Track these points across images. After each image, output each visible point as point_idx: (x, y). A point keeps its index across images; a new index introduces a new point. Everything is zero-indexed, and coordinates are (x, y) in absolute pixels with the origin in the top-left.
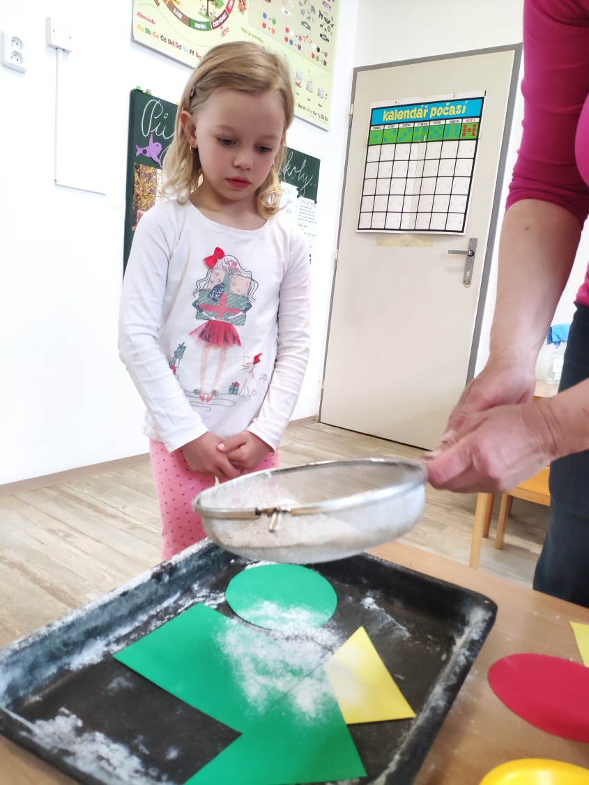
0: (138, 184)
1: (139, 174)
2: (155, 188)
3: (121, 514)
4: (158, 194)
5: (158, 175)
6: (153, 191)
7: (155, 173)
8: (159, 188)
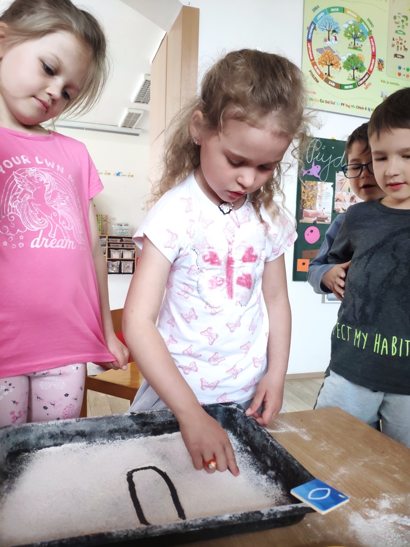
0: (304, 193)
1: (305, 187)
2: (316, 194)
4: (318, 197)
6: (314, 196)
7: (316, 185)
8: (319, 194)
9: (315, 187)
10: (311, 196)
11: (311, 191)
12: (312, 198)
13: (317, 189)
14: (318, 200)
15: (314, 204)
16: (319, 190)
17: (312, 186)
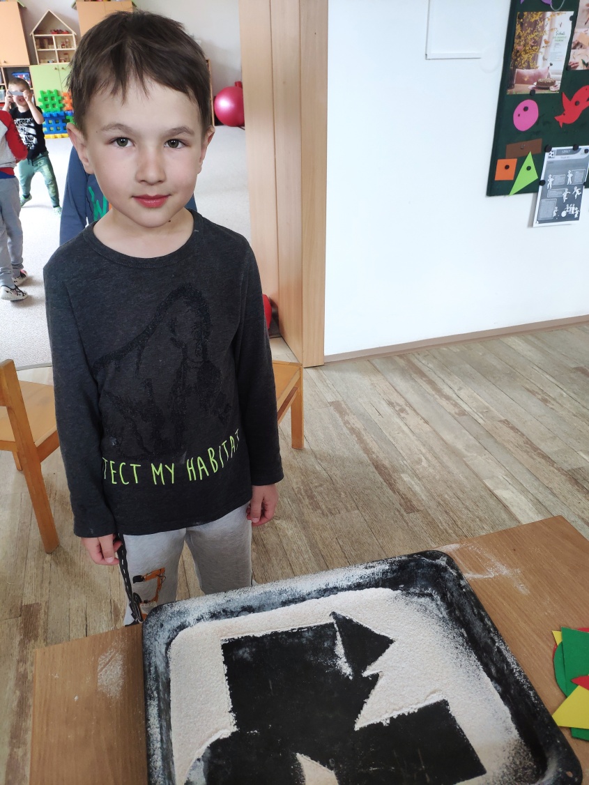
0: (520, 37)
1: (522, 25)
2: (541, 37)
3: (454, 396)
4: (543, 44)
5: (547, 20)
6: (537, 43)
7: (543, 19)
8: (545, 37)
9: (541, 24)
10: (531, 43)
11: (532, 32)
12: (532, 46)
13: (543, 28)
14: (542, 50)
15: (535, 58)
16: (547, 28)
17: (536, 21)
